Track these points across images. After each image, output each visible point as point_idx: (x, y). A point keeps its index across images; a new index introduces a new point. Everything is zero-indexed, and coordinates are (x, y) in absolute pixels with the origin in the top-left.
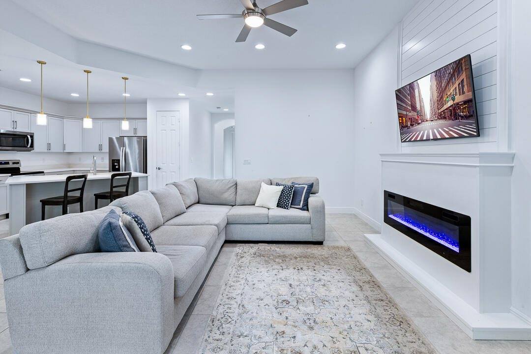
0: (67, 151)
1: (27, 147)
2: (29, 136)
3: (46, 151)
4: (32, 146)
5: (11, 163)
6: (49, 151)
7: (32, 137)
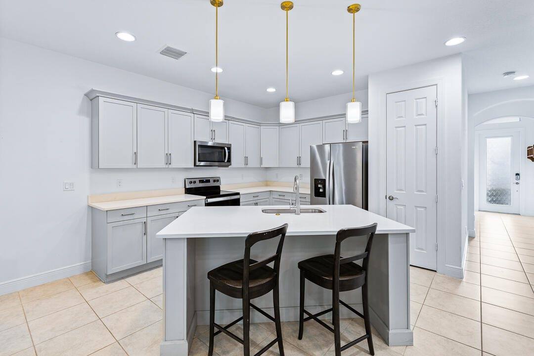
0: (263, 166)
1: (224, 162)
2: (226, 148)
3: (243, 166)
4: (229, 160)
5: (211, 180)
6: (246, 166)
7: (229, 149)
